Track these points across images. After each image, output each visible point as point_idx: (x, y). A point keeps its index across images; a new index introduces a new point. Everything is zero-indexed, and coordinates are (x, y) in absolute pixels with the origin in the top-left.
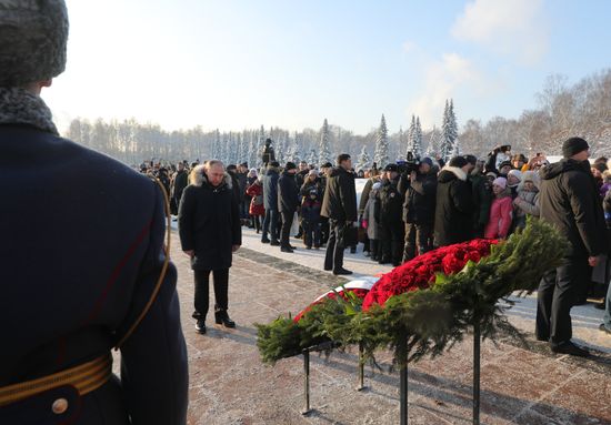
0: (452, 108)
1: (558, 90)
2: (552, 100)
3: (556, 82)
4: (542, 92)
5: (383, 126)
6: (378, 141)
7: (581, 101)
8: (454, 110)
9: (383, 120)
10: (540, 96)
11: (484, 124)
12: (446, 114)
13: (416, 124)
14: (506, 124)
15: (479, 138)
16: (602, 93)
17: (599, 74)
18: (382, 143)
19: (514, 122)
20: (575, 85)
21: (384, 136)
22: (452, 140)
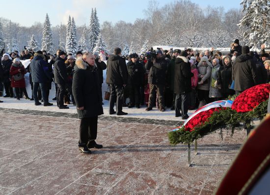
0: (95, 13)
1: (154, 9)
2: (152, 14)
3: (153, 5)
4: (147, 10)
5: (48, 22)
6: (44, 32)
7: (166, 15)
8: (97, 15)
9: (47, 17)
10: (146, 12)
11: (113, 25)
12: (92, 17)
13: (72, 22)
14: (126, 25)
15: (111, 33)
16: (175, 13)
17: (173, 3)
18: (47, 34)
19: (131, 25)
20: (162, 7)
21: (48, 29)
22: (97, 34)
